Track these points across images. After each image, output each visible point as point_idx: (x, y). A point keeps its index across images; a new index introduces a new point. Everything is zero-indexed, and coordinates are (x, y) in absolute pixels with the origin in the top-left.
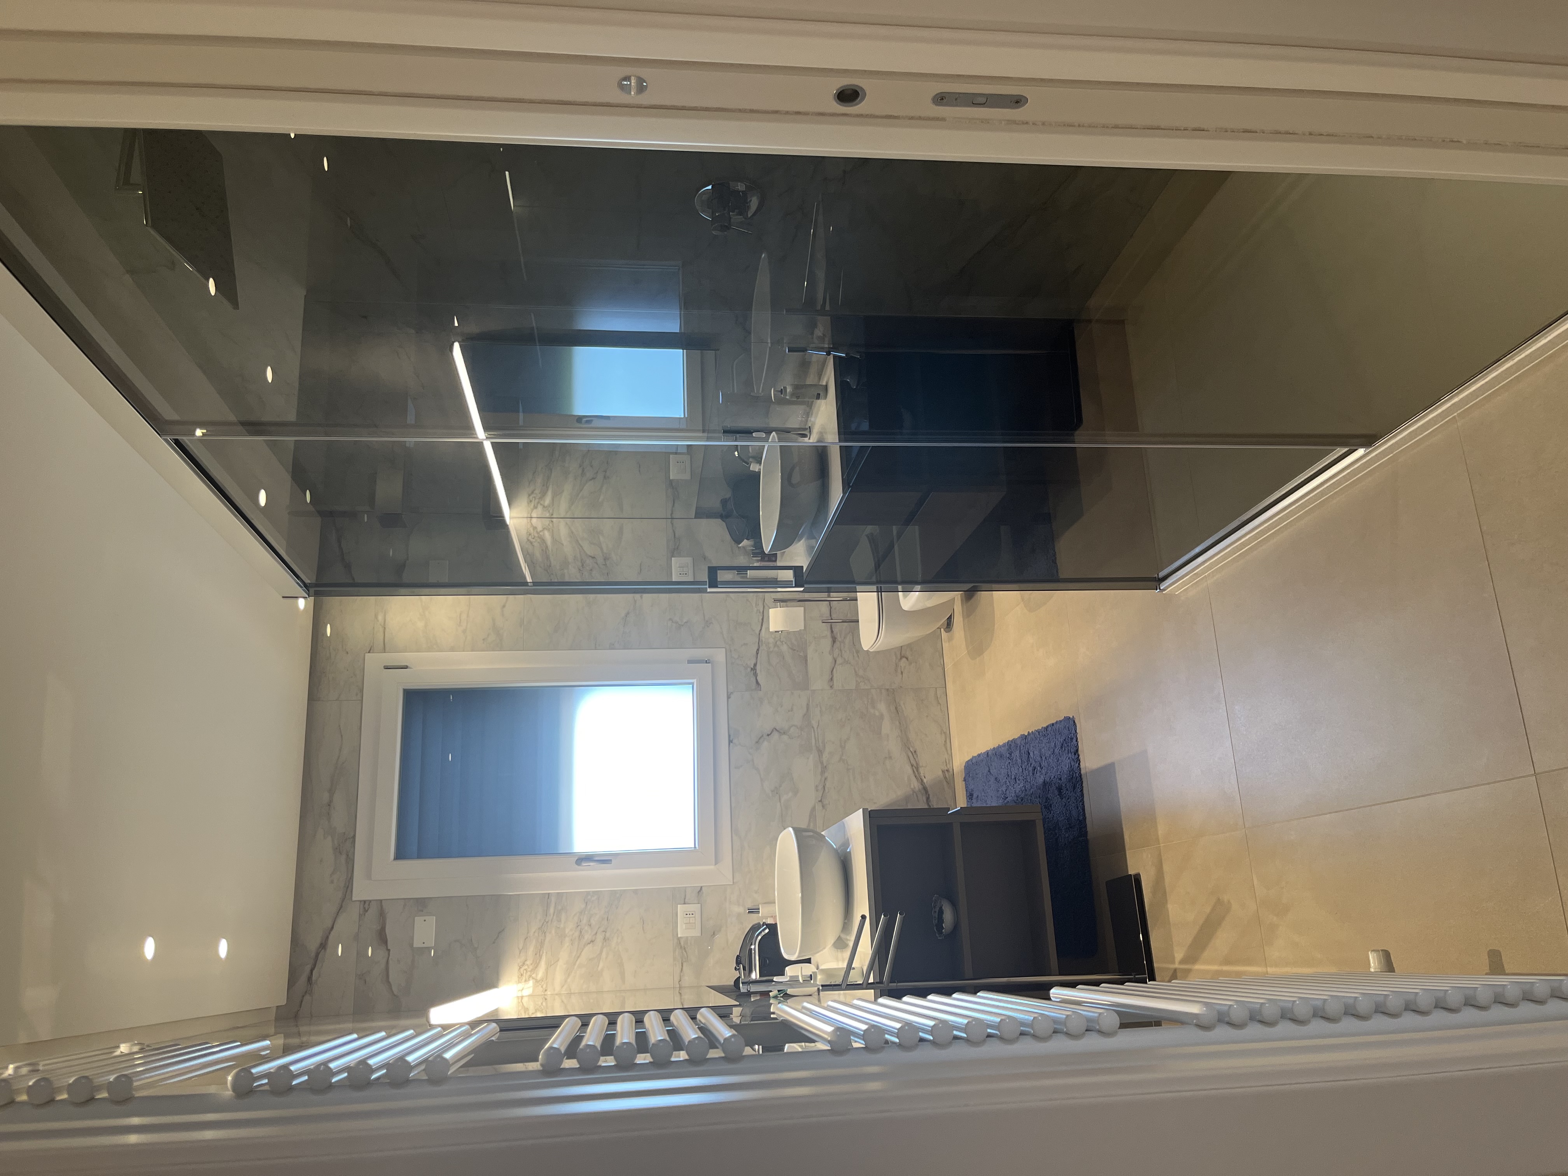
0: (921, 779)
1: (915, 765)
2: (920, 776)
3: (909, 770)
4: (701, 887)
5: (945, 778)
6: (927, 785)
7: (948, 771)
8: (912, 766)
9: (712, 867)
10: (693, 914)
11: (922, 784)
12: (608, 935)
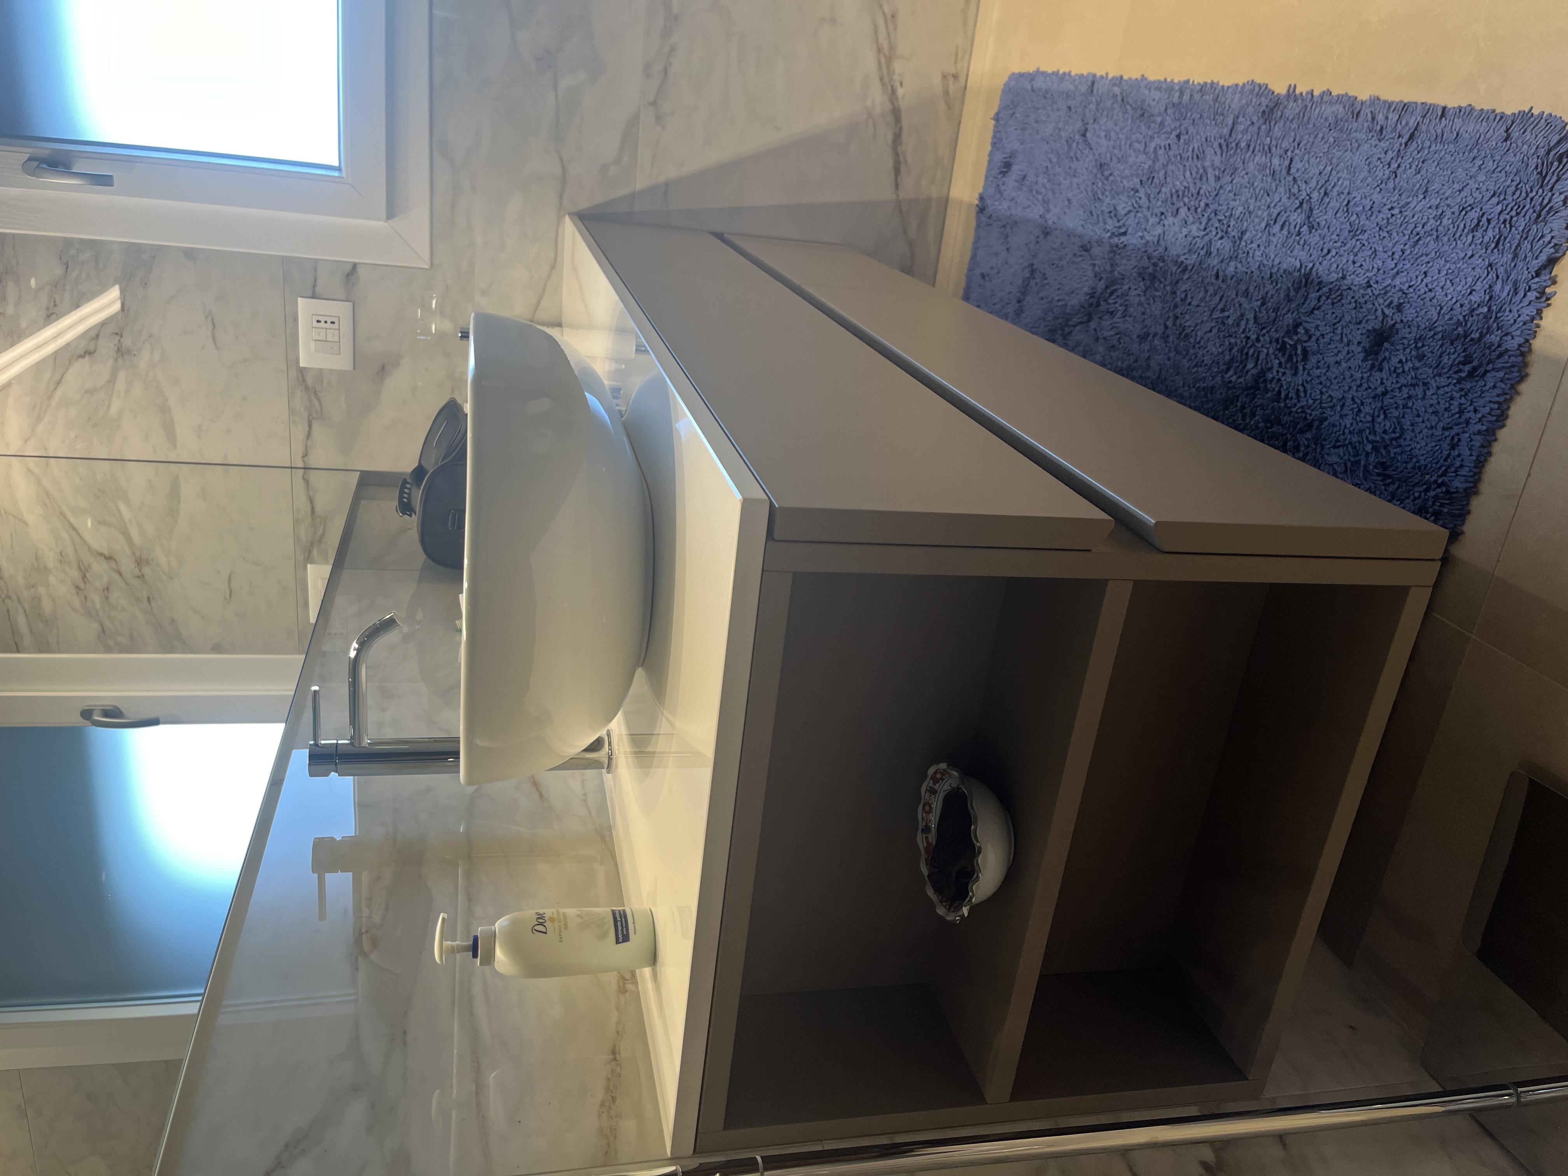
0: (892, 86)
1: (886, 50)
2: (891, 80)
3: (869, 61)
4: (355, 266)
5: (946, 93)
6: (902, 105)
7: (955, 77)
8: (879, 50)
9: (382, 224)
10: (333, 323)
11: (892, 102)
12: (127, 342)
